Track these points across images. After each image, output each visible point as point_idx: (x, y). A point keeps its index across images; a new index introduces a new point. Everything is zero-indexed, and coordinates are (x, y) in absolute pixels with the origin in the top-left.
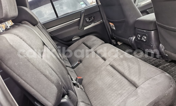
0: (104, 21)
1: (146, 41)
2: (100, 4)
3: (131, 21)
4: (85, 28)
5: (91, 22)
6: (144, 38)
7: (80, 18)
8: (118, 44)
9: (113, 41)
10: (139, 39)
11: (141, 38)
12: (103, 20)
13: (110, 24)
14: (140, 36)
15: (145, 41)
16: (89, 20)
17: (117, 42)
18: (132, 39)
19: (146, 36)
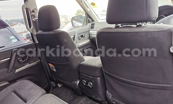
0: (42, 61)
1: (93, 88)
2: (38, 42)
3: (75, 64)
4: (17, 71)
5: (26, 63)
6: (90, 84)
7: (11, 57)
8: (58, 87)
9: (52, 83)
10: (85, 85)
11: (87, 83)
12: (40, 60)
13: (49, 65)
14: (85, 82)
15: (91, 87)
16: (23, 60)
17: (56, 84)
18: (77, 83)
19: (92, 82)
